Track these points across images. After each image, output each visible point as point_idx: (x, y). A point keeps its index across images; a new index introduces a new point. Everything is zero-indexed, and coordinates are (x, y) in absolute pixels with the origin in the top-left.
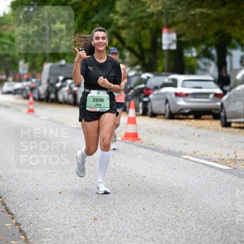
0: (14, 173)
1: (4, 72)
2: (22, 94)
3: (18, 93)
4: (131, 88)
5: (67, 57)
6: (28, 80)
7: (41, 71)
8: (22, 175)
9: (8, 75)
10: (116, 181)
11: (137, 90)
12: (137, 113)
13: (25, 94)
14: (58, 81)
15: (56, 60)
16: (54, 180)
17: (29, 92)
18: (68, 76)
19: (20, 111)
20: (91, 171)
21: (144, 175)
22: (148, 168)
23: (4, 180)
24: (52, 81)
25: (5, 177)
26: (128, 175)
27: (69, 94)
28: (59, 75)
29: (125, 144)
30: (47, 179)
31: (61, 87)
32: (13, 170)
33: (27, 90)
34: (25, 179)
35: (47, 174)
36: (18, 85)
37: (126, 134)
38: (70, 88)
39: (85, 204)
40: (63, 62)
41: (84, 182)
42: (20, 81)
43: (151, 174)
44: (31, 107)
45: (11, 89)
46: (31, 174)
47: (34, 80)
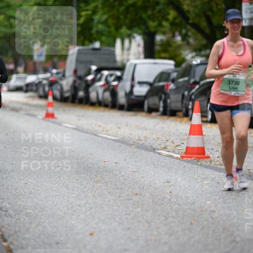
0: (25, 206)
1: (11, 60)
2: (36, 91)
3: (32, 90)
4: (196, 83)
5: (104, 38)
6: (46, 71)
8: (36, 208)
9: (17, 64)
10: (173, 217)
11: (203, 85)
12: (205, 119)
13: (41, 92)
14: (89, 73)
16: (82, 215)
17: (47, 89)
18: (104, 65)
19: (34, 116)
20: (136, 203)
21: (213, 209)
22: (220, 198)
23: (10, 216)
24: (81, 73)
25: (11, 212)
26: (190, 209)
27: (105, 91)
28: (92, 63)
29: (186, 164)
30: (73, 214)
31: (94, 81)
32: (22, 201)
33: (44, 86)
34: (40, 214)
35: (72, 207)
36: (31, 79)
37: (187, 148)
38: (107, 82)
39: (126, 250)
40: (97, 45)
41: (126, 218)
42: (35, 72)
43: (224, 207)
44: (50, 110)
45: (20, 83)
46: (50, 207)
47: (54, 71)
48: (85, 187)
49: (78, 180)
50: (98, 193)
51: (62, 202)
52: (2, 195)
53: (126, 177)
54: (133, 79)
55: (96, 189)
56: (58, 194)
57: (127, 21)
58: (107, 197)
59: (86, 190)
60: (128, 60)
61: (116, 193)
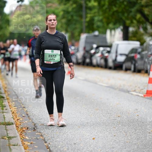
5: (101, 30)
7: (78, 40)
10: (139, 130)
14: (92, 49)
15: (91, 32)
16: (89, 129)
18: (100, 44)
20: (119, 122)
24: (87, 49)
27: (101, 59)
28: (94, 43)
29: (146, 100)
30: (83, 128)
31: (95, 53)
37: (147, 91)
38: (102, 54)
39: (113, 148)
40: (96, 33)
41: (113, 130)
46: (70, 123)
47: (73, 48)
48: (90, 113)
49: (86, 108)
50: (98, 116)
51: (77, 121)
52: (44, 117)
53: (113, 107)
54: (117, 52)
55: (96, 114)
56: (75, 116)
57: (114, 20)
58: (102, 118)
59: (91, 114)
60: (114, 42)
61: (108, 116)
